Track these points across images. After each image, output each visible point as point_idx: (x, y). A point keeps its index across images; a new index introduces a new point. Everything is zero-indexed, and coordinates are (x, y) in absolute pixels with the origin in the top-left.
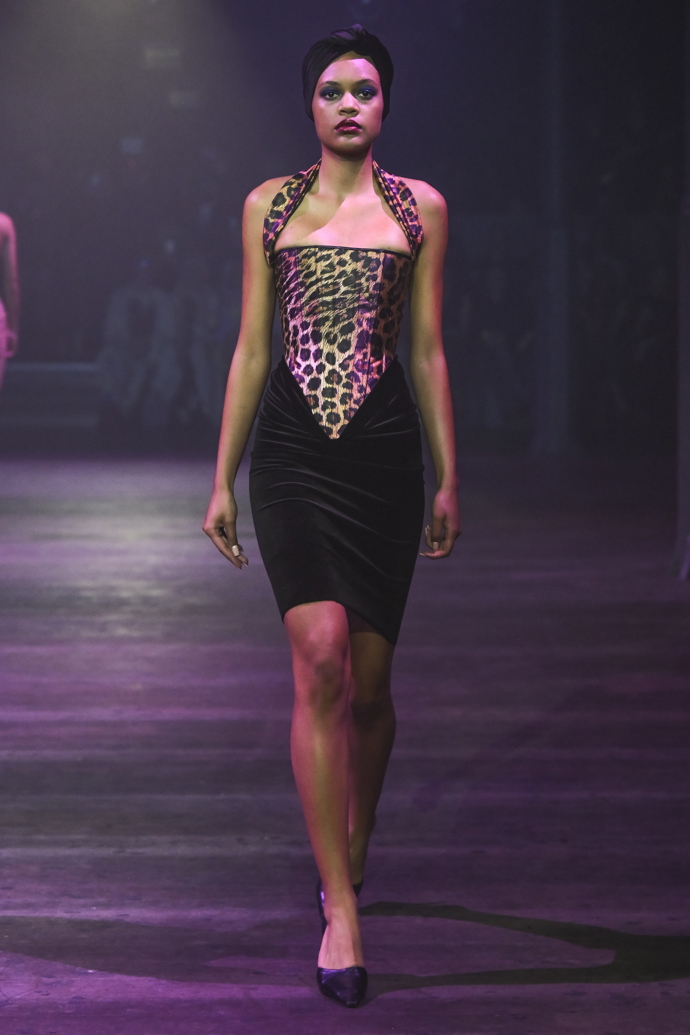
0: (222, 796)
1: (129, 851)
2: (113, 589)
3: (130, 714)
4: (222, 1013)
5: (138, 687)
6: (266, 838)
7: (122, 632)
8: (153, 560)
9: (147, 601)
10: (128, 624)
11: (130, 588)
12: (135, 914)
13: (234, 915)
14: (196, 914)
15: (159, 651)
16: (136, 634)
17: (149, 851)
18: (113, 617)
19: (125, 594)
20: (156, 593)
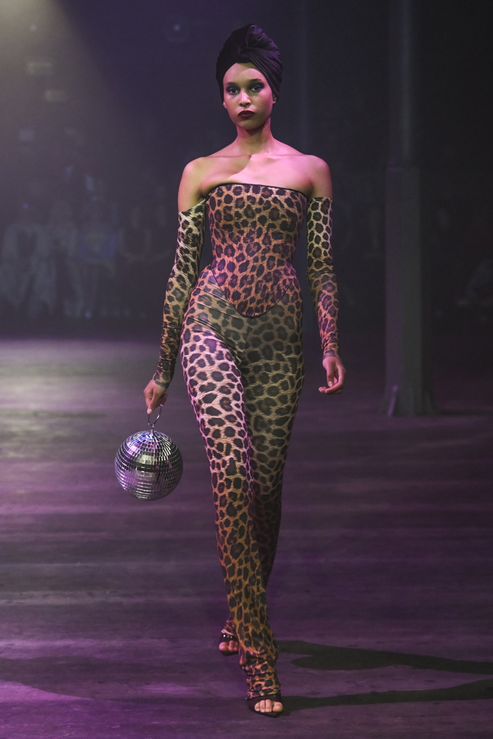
0: (78, 564)
1: (15, 602)
2: (6, 426)
3: (17, 509)
4: (76, 709)
5: (22, 491)
6: (108, 592)
7: (11, 454)
8: (33, 407)
9: (29, 433)
10: (16, 450)
11: (17, 425)
12: (18, 643)
13: (83, 644)
14: (60, 643)
15: (37, 467)
16: (21, 456)
17: (28, 602)
18: (7, 445)
19: (14, 429)
20: (36, 428)
